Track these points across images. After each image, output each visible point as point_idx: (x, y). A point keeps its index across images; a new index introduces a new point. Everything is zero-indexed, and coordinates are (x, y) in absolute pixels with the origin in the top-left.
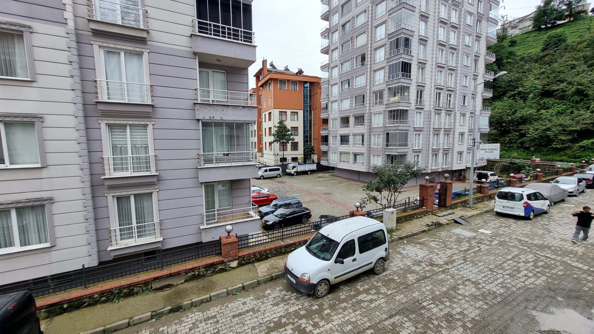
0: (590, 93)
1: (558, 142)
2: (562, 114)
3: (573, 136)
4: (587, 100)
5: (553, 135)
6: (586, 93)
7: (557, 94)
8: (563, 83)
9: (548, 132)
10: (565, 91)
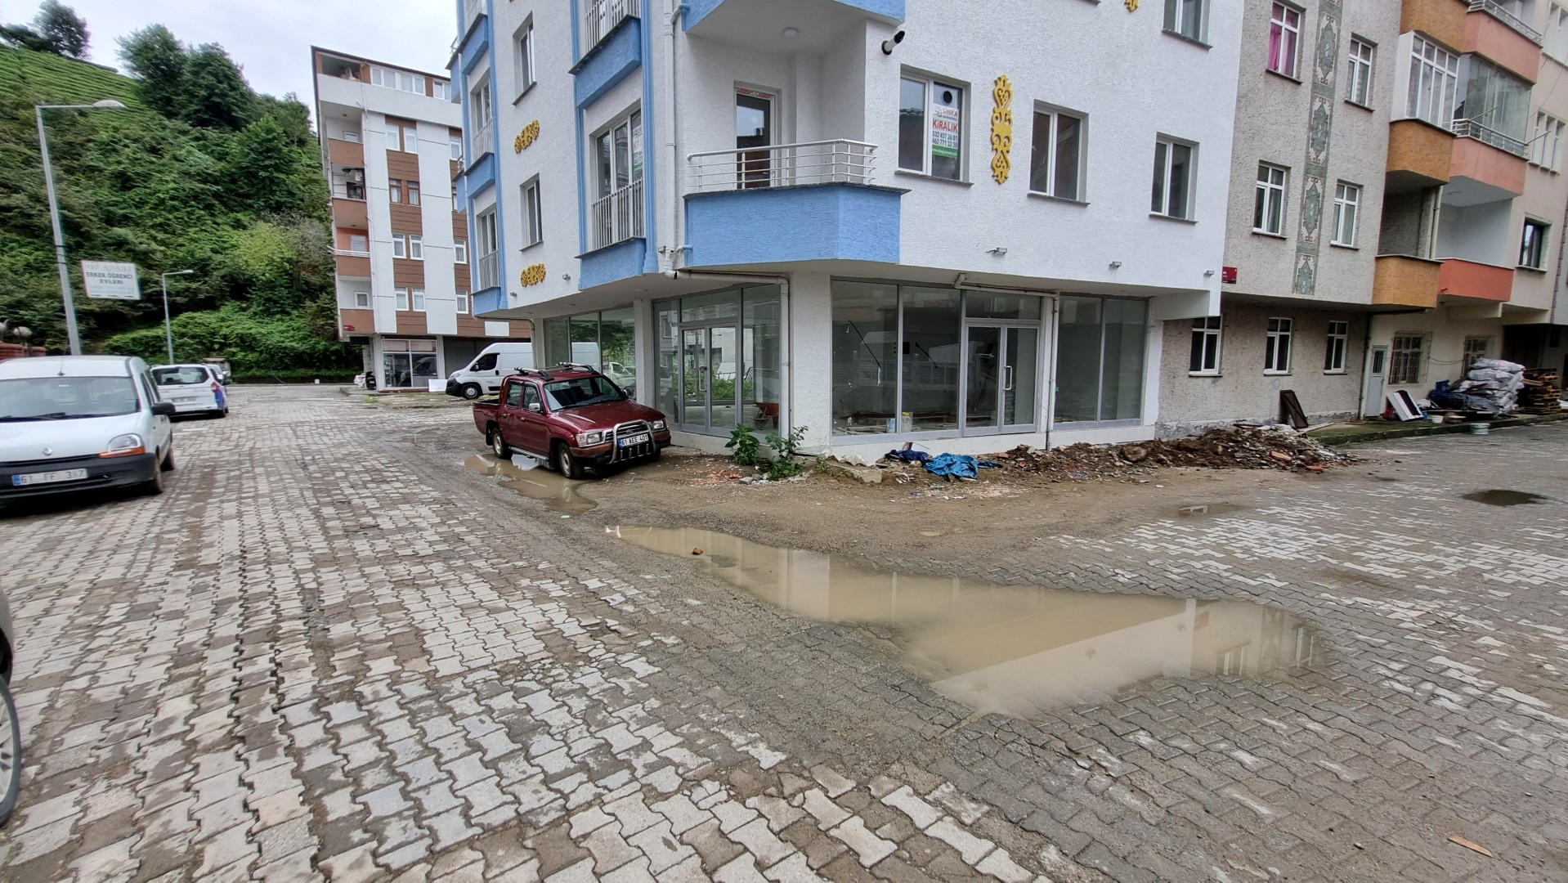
0: (95, 232)
1: (56, 336)
2: (39, 270)
3: (88, 324)
4: (92, 249)
5: (40, 320)
6: (88, 232)
7: (10, 218)
8: (19, 193)
9: (22, 312)
10: (30, 216)
